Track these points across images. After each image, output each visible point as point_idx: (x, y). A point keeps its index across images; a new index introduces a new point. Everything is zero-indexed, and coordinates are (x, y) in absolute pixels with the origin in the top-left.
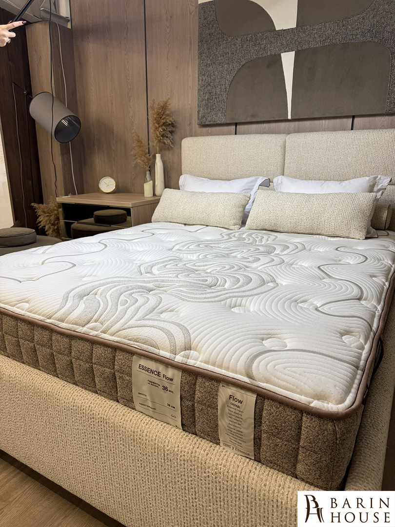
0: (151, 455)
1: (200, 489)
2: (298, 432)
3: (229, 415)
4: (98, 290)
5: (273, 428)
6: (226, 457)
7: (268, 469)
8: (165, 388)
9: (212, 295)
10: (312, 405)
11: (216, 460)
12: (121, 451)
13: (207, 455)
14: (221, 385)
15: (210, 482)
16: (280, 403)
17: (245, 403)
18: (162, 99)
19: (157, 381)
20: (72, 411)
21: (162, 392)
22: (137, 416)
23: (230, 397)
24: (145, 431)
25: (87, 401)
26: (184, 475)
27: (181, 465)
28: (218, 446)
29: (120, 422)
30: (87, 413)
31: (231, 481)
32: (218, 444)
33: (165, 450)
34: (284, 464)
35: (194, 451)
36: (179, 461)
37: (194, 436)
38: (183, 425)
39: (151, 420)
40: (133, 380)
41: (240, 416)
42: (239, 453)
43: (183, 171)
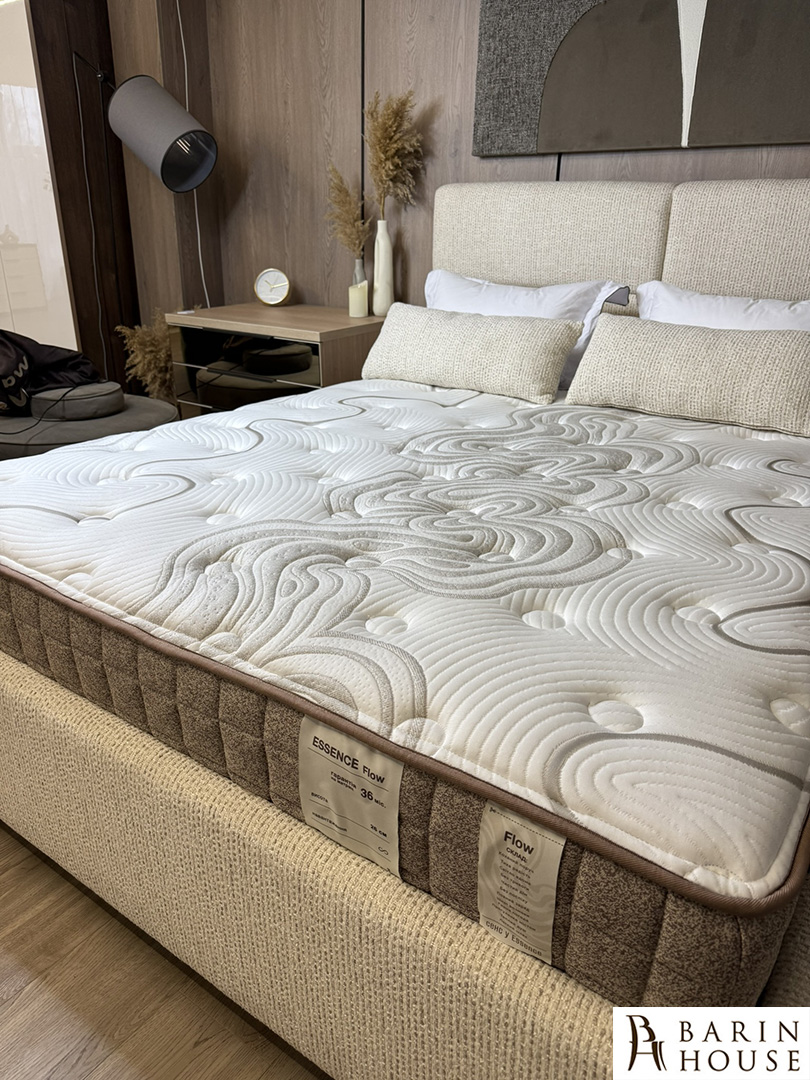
0: (332, 924)
1: (432, 1008)
2: (654, 932)
3: (501, 871)
4: (238, 550)
5: (597, 914)
6: (489, 954)
7: (581, 990)
8: (367, 795)
9: (481, 578)
10: (690, 877)
11: (468, 957)
12: (273, 905)
13: (450, 943)
14: (488, 806)
15: (454, 999)
16: (616, 864)
17: (538, 854)
19: (350, 778)
20: (177, 810)
21: (361, 801)
22: (308, 839)
23: (506, 837)
24: (323, 874)
25: (206, 794)
26: (401, 975)
27: (394, 955)
28: (475, 925)
29: (272, 849)
30: (206, 820)
31: (499, 1006)
32: (476, 920)
33: (363, 919)
34: (615, 988)
35: (422, 932)
36: (390, 946)
37: (425, 896)
38: (402, 870)
39: (337, 851)
40: (301, 765)
41: (525, 878)
42: (519, 946)
43: (435, 260)
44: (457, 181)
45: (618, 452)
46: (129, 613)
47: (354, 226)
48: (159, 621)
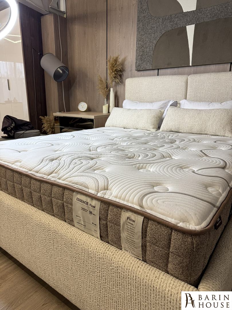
0: (80, 254)
1: (108, 277)
2: (169, 242)
3: (127, 230)
4: (62, 157)
5: (153, 239)
6: (124, 257)
7: (150, 266)
8: (91, 213)
9: (129, 162)
10: (179, 225)
11: (118, 258)
12: (65, 251)
13: (113, 255)
14: (123, 210)
15: (114, 272)
16: (158, 223)
17: (136, 221)
18: (115, 56)
19: (86, 208)
20: (39, 226)
21: (89, 215)
22: (75, 230)
23: (128, 218)
24: (78, 239)
25: (48, 220)
26: (99, 268)
27: (97, 261)
29: (65, 233)
30: (47, 227)
31: (126, 272)
32: (121, 249)
33: (89, 251)
34: (160, 264)
35: (105, 252)
36: (96, 258)
37: (107, 244)
38: (101, 236)
39: (83, 233)
40: (73, 207)
41: (133, 231)
42: (133, 255)
43: (126, 98)
44: (132, 77)
45: (173, 139)
46: (30, 171)
47: (104, 90)
48: (37, 172)
